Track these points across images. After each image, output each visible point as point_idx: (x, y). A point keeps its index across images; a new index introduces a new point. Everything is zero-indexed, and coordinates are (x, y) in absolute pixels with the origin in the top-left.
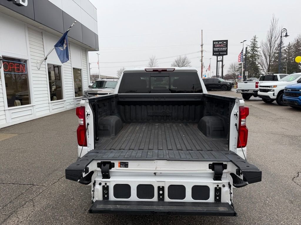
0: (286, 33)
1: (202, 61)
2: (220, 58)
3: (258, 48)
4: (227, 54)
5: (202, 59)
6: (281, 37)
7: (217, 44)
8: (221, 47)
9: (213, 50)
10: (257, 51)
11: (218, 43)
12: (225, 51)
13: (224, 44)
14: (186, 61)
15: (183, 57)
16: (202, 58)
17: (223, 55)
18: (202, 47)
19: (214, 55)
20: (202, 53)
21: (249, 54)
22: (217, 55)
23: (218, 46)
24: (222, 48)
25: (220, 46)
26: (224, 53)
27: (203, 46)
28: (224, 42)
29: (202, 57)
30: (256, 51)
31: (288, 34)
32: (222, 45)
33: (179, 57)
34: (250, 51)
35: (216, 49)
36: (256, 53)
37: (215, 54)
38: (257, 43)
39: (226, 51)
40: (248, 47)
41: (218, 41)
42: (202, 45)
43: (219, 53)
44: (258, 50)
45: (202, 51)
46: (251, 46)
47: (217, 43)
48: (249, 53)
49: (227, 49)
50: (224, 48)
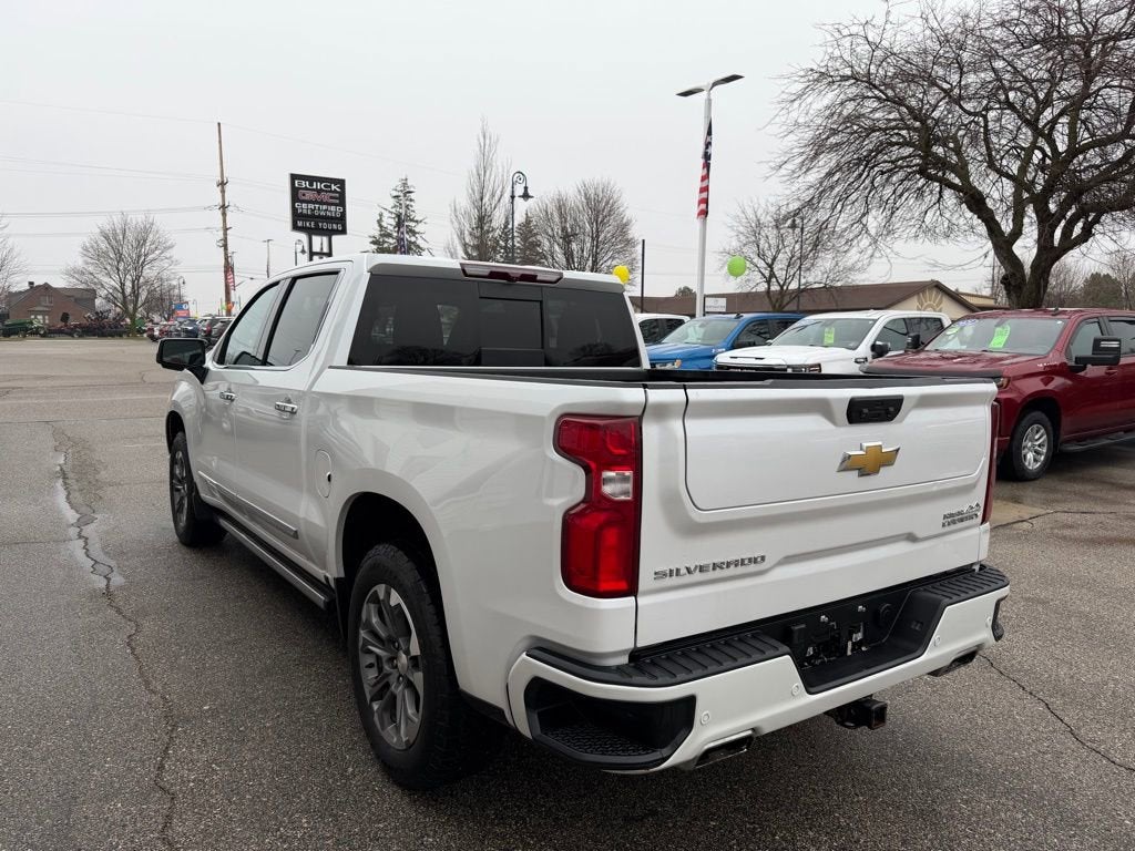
0: (526, 188)
1: (225, 246)
2: (319, 242)
3: (417, 221)
4: (343, 232)
5: (225, 239)
6: (513, 197)
7: (306, 189)
8: (322, 203)
9: (294, 210)
10: (414, 233)
11: (311, 185)
12: (336, 218)
13: (331, 191)
14: (151, 236)
15: (137, 219)
16: (225, 234)
17: (330, 233)
18: (223, 192)
19: (295, 227)
20: (224, 214)
21: (391, 241)
22: (310, 232)
23: (309, 195)
24: (325, 207)
25: (319, 198)
26: (335, 226)
27: (227, 187)
28: (333, 187)
29: (226, 229)
30: (411, 230)
31: (530, 192)
32: (325, 197)
33: (117, 220)
34: (392, 228)
35: (304, 208)
36: (413, 239)
37: (300, 224)
38: (412, 203)
39: (342, 219)
40: (386, 214)
41: (312, 179)
42: (222, 184)
43: (316, 224)
44: (417, 230)
45: (224, 207)
46: (393, 210)
47: (305, 184)
48: (390, 235)
49: (343, 214)
50: (333, 208)
